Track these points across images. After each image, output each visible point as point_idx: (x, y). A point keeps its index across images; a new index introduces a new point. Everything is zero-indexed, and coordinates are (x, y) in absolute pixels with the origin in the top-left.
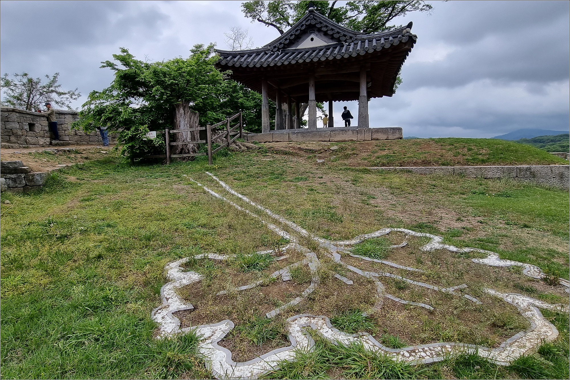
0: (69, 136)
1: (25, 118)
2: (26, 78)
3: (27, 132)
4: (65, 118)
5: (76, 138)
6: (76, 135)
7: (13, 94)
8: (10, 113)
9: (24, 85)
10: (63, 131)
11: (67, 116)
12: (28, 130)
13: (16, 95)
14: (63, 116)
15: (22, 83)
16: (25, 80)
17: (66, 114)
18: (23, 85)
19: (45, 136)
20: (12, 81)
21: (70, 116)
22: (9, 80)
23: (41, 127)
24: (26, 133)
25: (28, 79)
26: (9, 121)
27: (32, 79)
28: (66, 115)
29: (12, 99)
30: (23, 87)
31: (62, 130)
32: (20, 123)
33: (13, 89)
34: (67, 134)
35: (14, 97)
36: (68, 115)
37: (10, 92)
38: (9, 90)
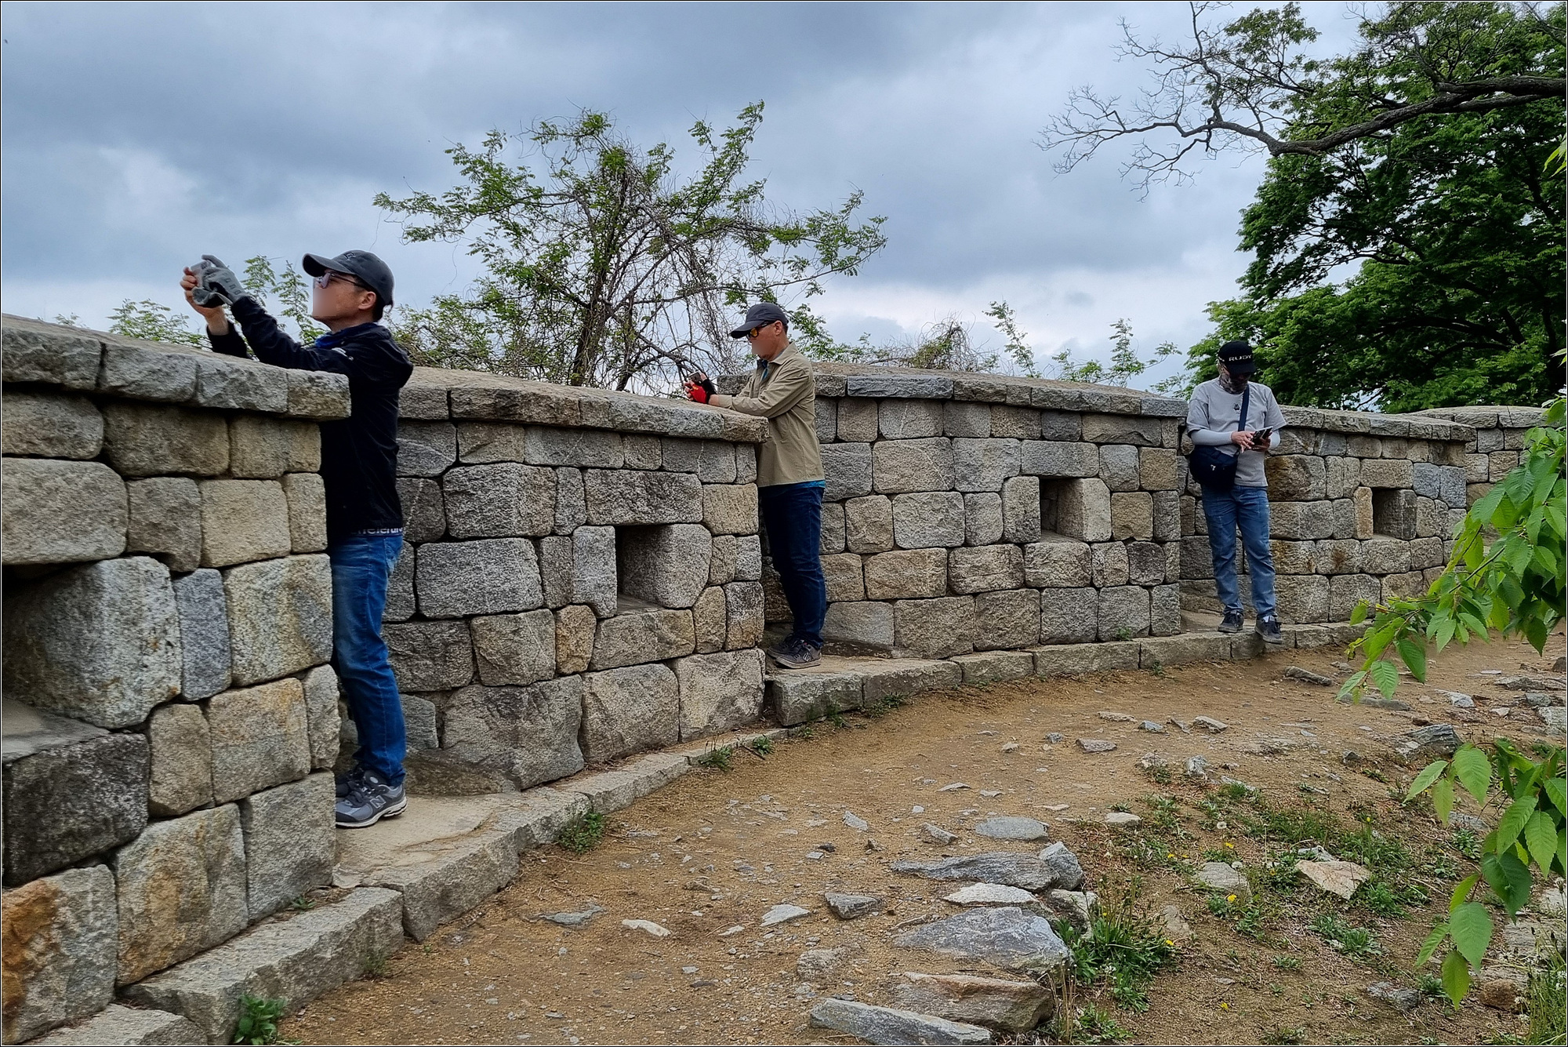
0: (893, 601)
1: (593, 481)
2: (590, 149)
3: (600, 620)
4: (881, 437)
5: (947, 619)
6: (952, 590)
7: (515, 257)
8: (468, 439)
9: (580, 192)
10: (854, 561)
11: (894, 423)
12: (608, 600)
13: (532, 261)
14: (862, 424)
15: (570, 183)
16: (586, 165)
17: (895, 400)
18: (574, 197)
19: (735, 639)
20: (520, 179)
21: (923, 421)
22: (506, 166)
23: (706, 548)
24: (587, 634)
25: (603, 153)
26: (460, 527)
27: (623, 154)
28: (888, 412)
29: (508, 286)
30: (574, 207)
31: (847, 550)
32: (546, 544)
33: (523, 223)
34: (882, 584)
35: (523, 275)
36: (907, 413)
37: (504, 241)
38: (502, 232)
